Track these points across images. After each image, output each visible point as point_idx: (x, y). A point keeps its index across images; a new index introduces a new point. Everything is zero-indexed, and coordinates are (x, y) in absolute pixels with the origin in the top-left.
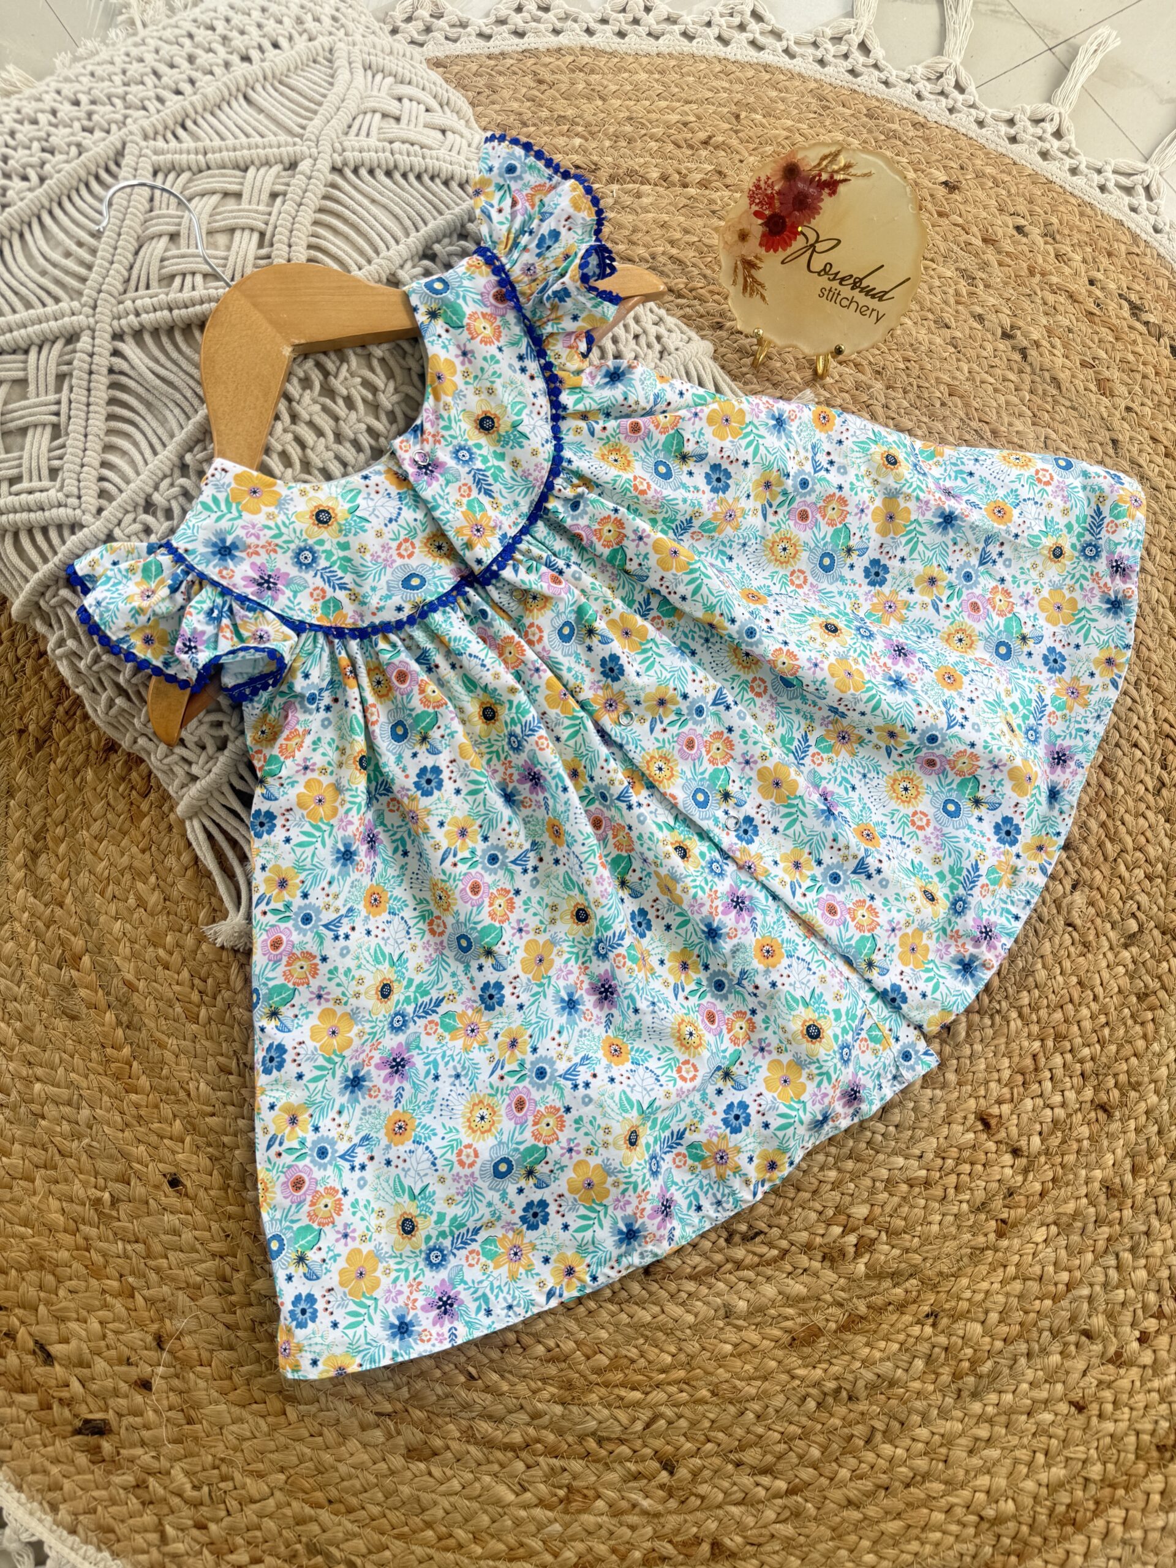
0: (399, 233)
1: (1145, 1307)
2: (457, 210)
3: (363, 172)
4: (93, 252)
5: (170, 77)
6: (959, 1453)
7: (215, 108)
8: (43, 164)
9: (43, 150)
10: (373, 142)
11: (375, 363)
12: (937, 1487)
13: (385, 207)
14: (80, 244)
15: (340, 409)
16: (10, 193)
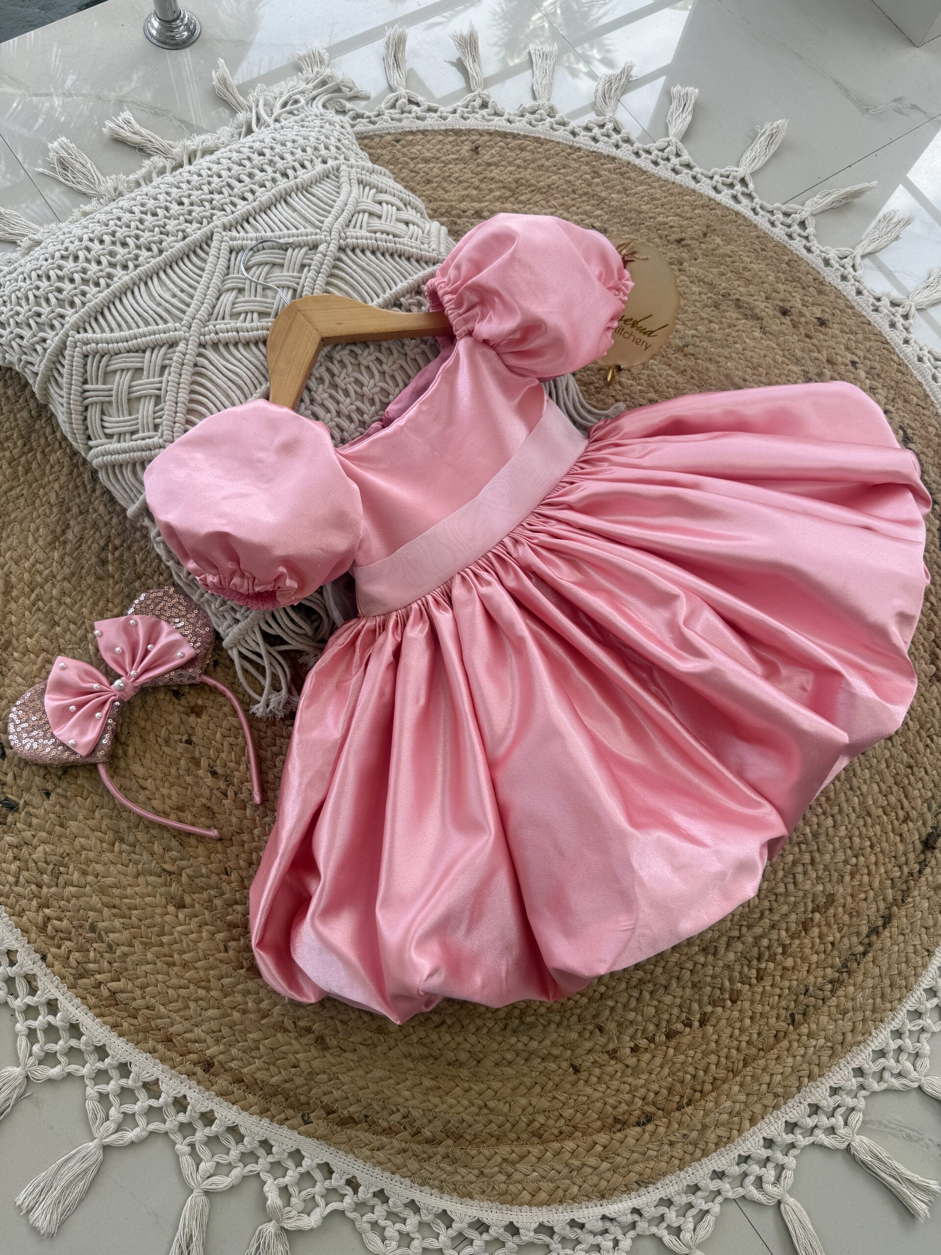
0: (379, 291)
2: (415, 277)
3: (358, 252)
4: (191, 297)
5: (238, 187)
7: (266, 209)
8: (161, 242)
9: (161, 233)
10: (364, 233)
11: (363, 369)
13: (370, 273)
14: (182, 291)
15: (341, 397)
16: (141, 259)
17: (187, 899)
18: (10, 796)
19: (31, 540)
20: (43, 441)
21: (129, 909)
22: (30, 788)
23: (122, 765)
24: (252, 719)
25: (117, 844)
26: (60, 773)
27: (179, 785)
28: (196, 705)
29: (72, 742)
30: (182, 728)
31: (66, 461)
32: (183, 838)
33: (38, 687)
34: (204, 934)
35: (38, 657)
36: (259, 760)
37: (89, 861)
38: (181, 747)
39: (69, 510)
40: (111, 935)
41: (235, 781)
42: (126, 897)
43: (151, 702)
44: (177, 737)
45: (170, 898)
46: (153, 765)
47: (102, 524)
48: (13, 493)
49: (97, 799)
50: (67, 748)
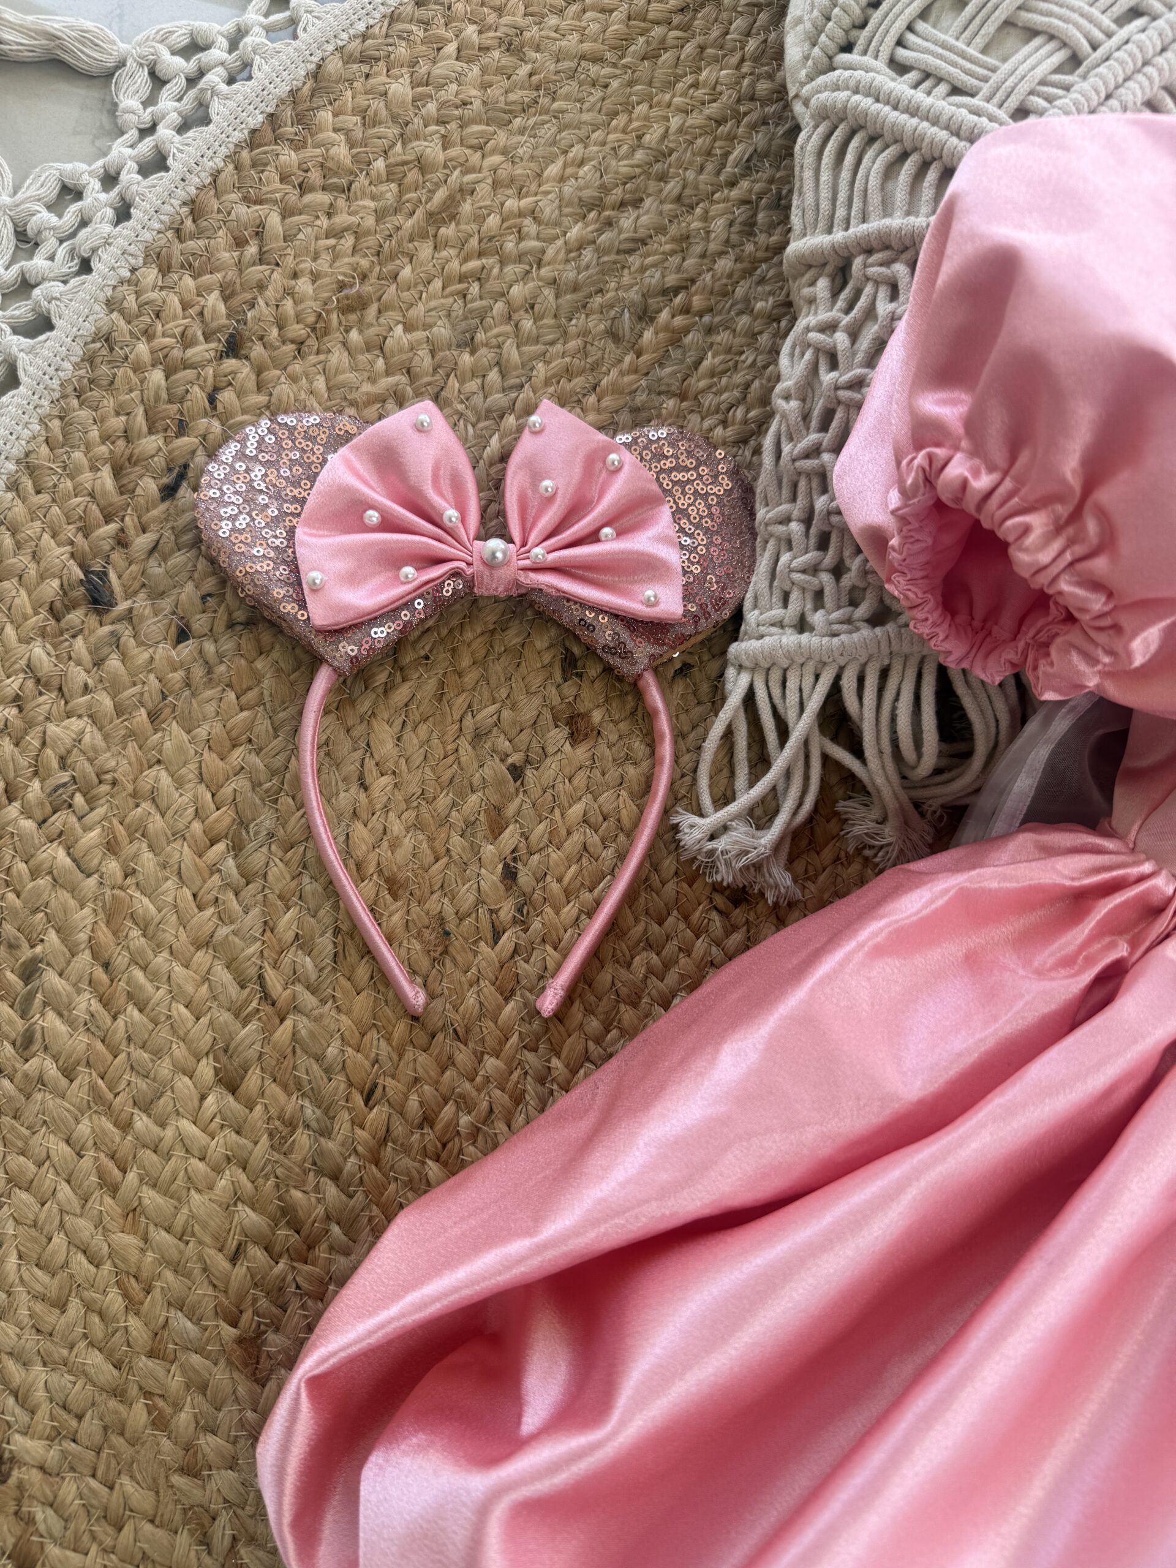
17: (253, 1081)
18: (113, 576)
19: (553, 170)
20: (715, 32)
21: (130, 996)
22: (162, 594)
23: (365, 705)
24: (667, 834)
25: (220, 847)
26: (240, 615)
27: (431, 840)
28: (586, 716)
29: (316, 576)
30: (525, 736)
31: (728, 97)
32: (352, 950)
33: (344, 423)
34: (222, 1183)
35: (388, 373)
36: (613, 928)
37: (137, 831)
38: (495, 768)
39: (663, 178)
40: (51, 1015)
41: (536, 925)
42: (144, 969)
43: (513, 637)
44: (504, 745)
45: (223, 1049)
46: (418, 759)
47: (698, 249)
48: (594, 70)
49: (263, 726)
50: (297, 583)
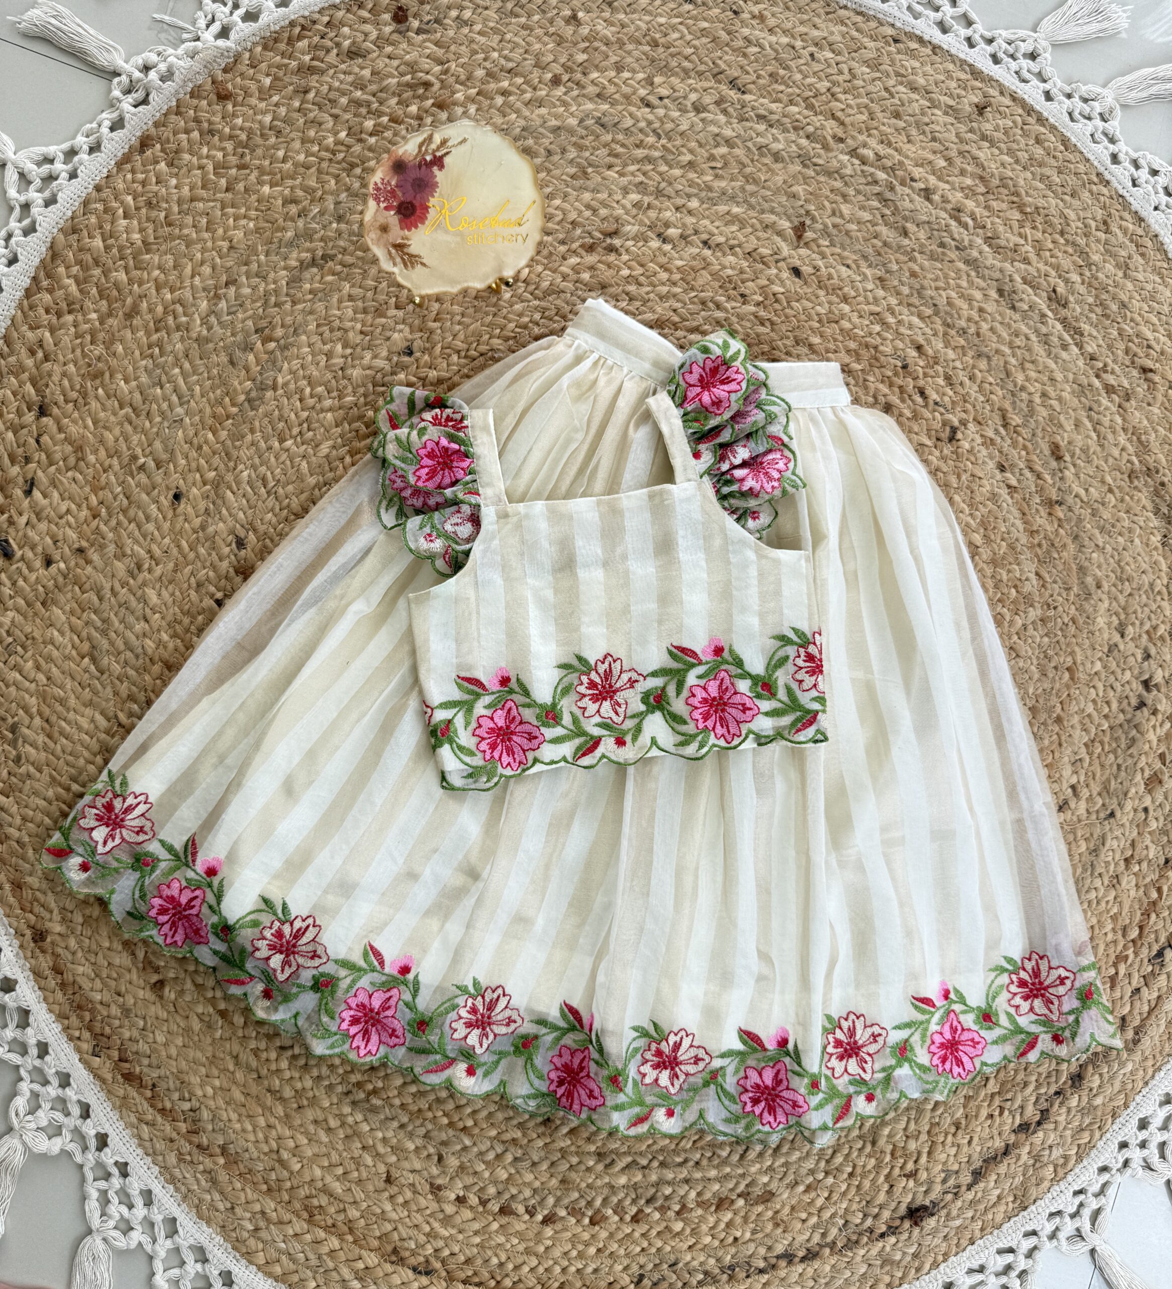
1: (482, 1189)
6: (310, 1114)
12: (280, 1110)
